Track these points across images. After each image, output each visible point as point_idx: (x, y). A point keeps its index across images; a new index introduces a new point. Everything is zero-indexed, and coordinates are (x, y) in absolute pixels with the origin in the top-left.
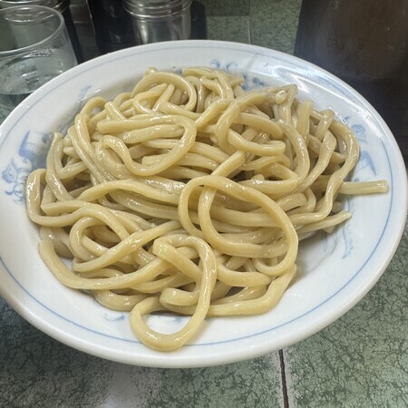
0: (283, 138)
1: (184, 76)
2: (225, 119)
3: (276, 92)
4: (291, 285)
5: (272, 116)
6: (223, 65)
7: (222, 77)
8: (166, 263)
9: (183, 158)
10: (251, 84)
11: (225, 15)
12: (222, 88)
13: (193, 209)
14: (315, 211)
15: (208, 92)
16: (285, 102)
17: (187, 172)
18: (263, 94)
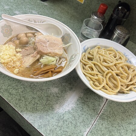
0: (128, 74)
1: (118, 53)
2: (121, 65)
3: (132, 66)
4: (114, 95)
5: (129, 70)
6: (126, 55)
7: (125, 57)
8: (99, 78)
9: (110, 66)
10: (129, 61)
11: (133, 42)
12: (123, 59)
13: (107, 75)
14: (125, 88)
15: (120, 58)
16: (133, 69)
17: (109, 69)
18: (130, 65)
